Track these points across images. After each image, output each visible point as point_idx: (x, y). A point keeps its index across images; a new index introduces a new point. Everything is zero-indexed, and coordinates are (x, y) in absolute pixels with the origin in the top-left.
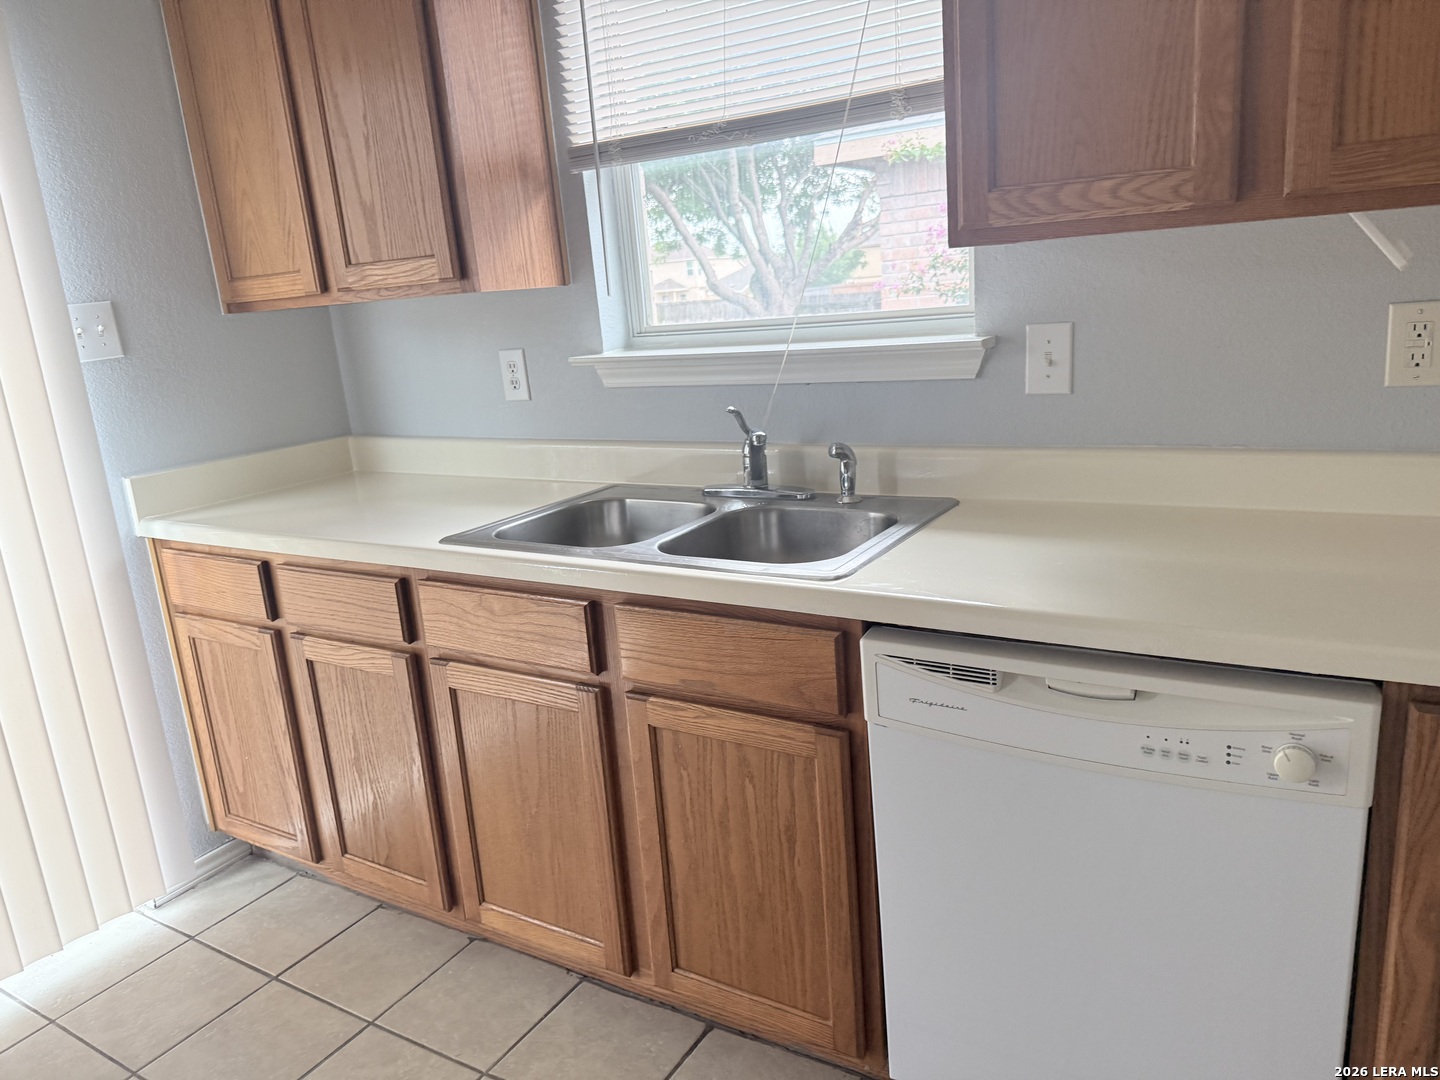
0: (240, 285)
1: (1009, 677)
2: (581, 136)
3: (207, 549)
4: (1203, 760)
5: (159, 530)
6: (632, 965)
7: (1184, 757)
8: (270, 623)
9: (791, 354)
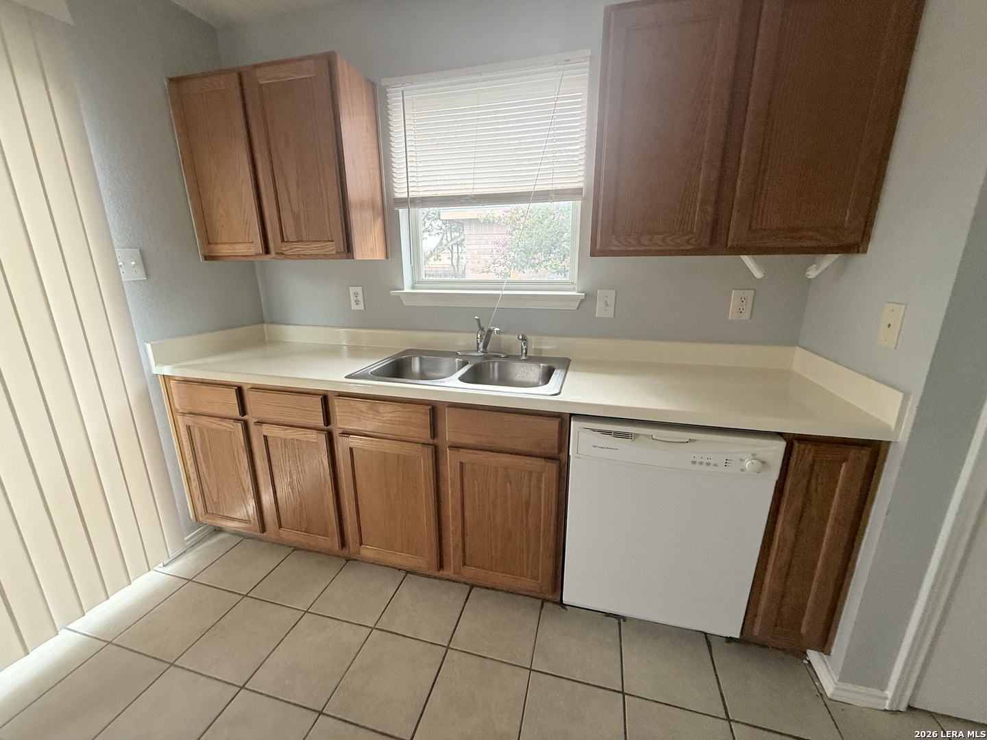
0: (215, 247)
1: (637, 435)
2: (400, 192)
3: (200, 381)
4: (715, 465)
5: (167, 370)
6: (441, 566)
8: (241, 417)
9: (503, 296)
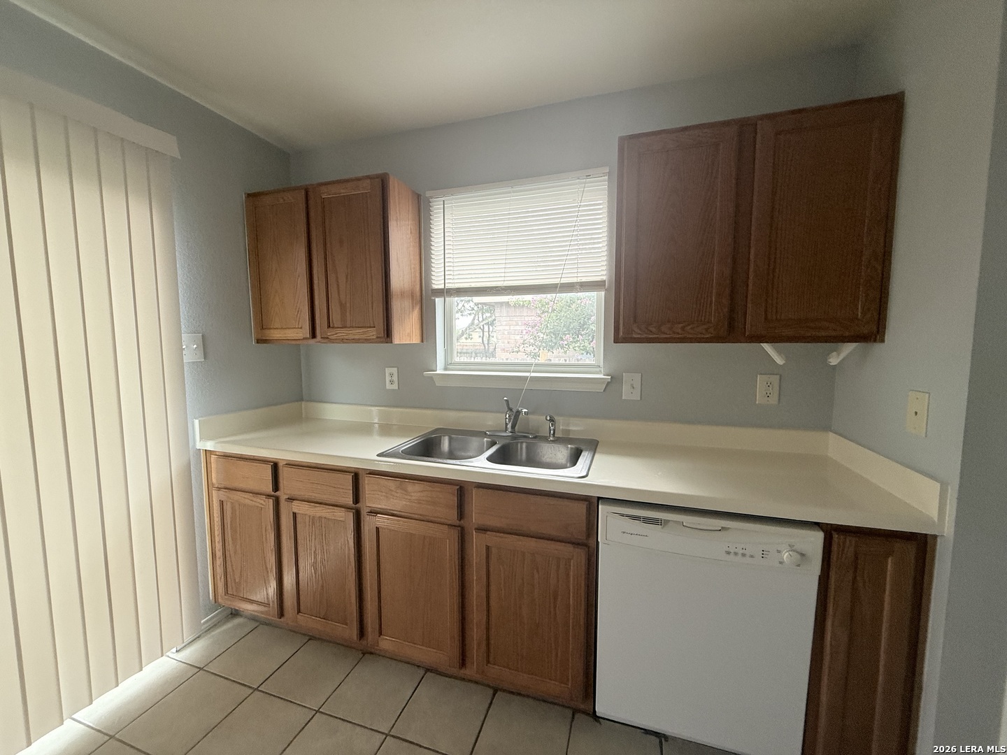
0: (267, 332)
1: (667, 522)
2: (437, 284)
3: (239, 456)
4: (752, 556)
5: (210, 446)
6: (463, 663)
7: (744, 555)
8: (273, 493)
9: (531, 377)
